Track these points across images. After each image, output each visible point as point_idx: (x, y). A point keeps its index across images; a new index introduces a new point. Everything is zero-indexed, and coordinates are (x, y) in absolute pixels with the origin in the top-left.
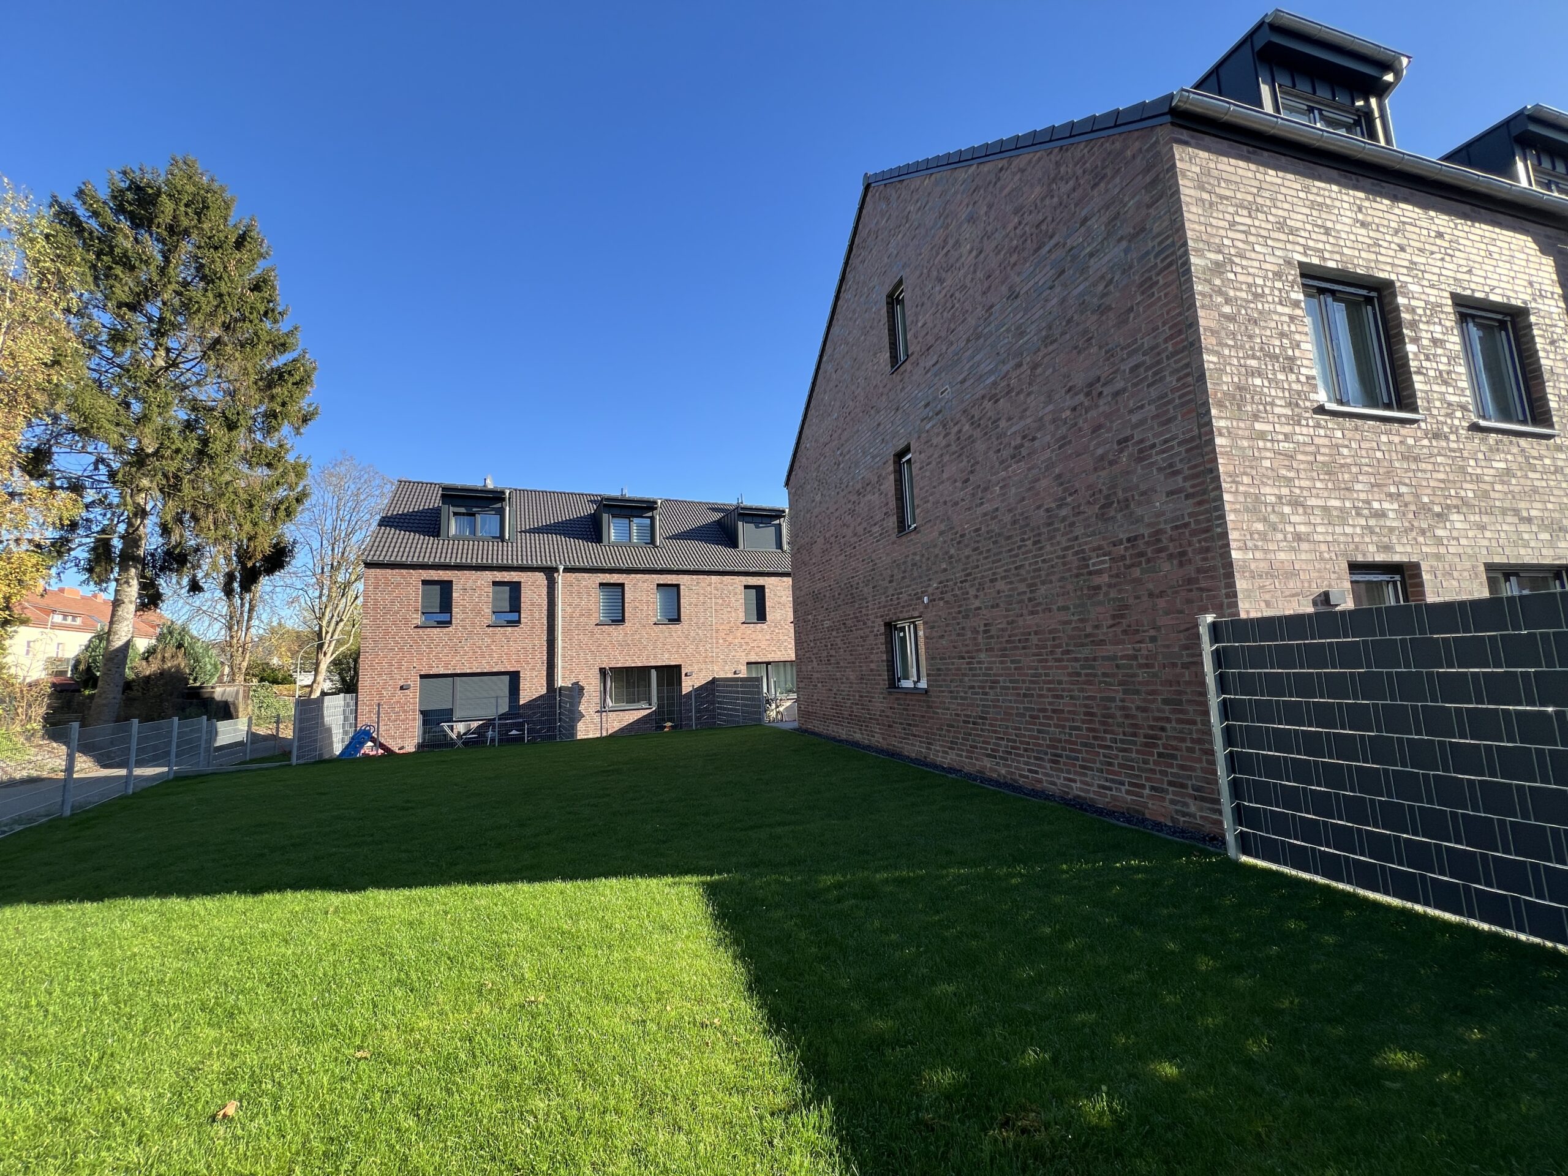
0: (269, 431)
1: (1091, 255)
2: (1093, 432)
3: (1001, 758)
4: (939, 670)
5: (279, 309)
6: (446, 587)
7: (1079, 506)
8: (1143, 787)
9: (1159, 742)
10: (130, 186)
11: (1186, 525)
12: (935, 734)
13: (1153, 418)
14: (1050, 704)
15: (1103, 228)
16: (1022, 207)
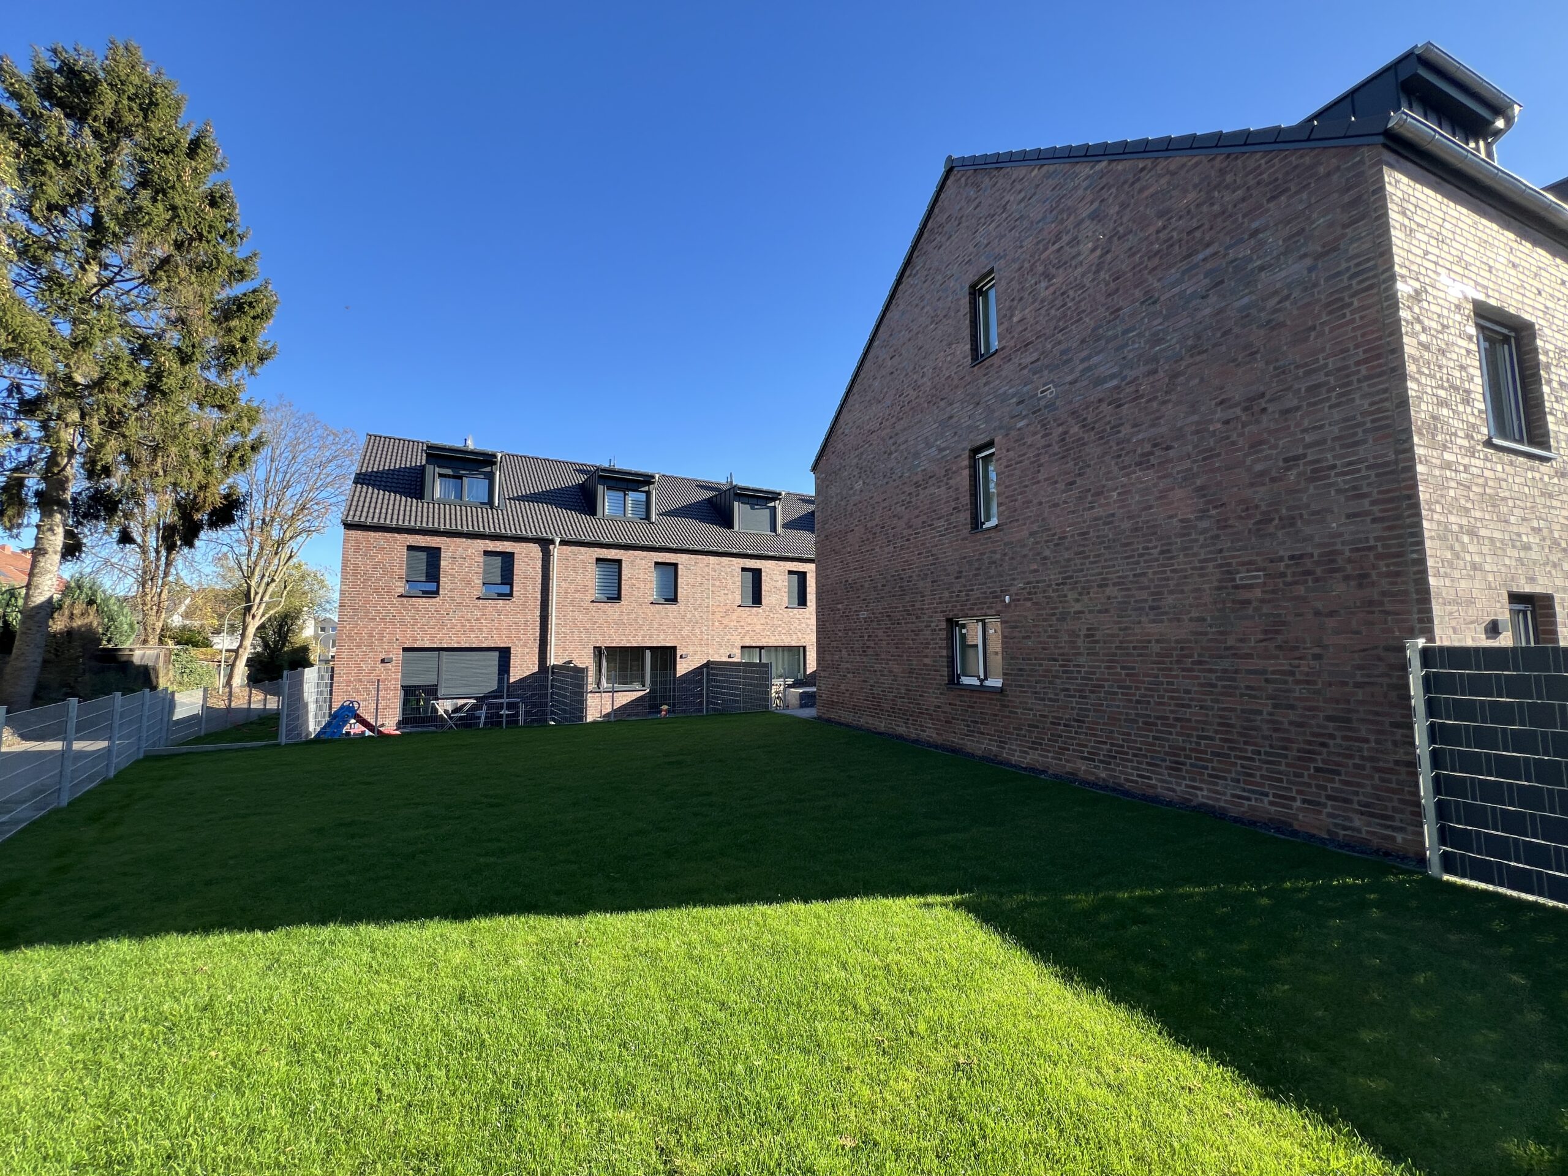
0: (224, 368)
1: (1262, 268)
2: (1252, 446)
3: (1101, 761)
4: (1021, 670)
5: (239, 231)
6: (434, 555)
7: (1226, 520)
8: (1294, 799)
9: (1318, 757)
10: (61, 67)
11: (1370, 548)
12: (1012, 734)
13: (1334, 439)
14: (1172, 712)
15: (1280, 243)
16: (1169, 210)
